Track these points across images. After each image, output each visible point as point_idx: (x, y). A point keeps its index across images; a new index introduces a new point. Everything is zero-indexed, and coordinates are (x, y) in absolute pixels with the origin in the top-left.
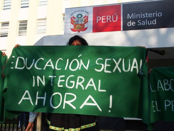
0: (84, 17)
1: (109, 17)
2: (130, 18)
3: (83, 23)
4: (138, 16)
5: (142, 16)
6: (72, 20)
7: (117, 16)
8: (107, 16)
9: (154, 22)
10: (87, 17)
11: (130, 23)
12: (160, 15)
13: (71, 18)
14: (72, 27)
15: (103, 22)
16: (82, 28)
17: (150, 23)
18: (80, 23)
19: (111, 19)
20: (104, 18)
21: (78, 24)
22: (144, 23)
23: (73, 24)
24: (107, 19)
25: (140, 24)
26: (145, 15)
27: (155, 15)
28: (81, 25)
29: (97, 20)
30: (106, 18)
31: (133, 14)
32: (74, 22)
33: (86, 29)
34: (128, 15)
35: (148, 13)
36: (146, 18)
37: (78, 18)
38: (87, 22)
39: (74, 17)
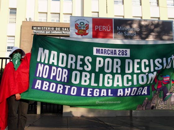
0: (86, 25)
1: (104, 27)
2: (119, 29)
3: (85, 29)
4: (124, 29)
5: (127, 29)
6: (76, 26)
7: (110, 27)
8: (103, 26)
9: (135, 34)
10: (88, 25)
11: (119, 33)
12: (138, 29)
13: (75, 24)
15: (100, 30)
16: (84, 33)
17: (132, 35)
18: (83, 29)
19: (106, 29)
20: (100, 27)
22: (128, 34)
23: (77, 29)
24: (103, 28)
25: (125, 34)
27: (135, 29)
29: (96, 28)
30: (102, 27)
31: (121, 27)
33: (87, 34)
34: (118, 27)
37: (81, 25)
38: (88, 28)
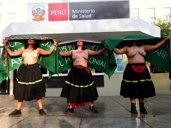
0: (42, 11)
1: (60, 12)
2: (74, 13)
3: (41, 15)
4: (79, 11)
5: (82, 12)
6: (33, 12)
7: (65, 11)
8: (59, 11)
9: (90, 16)
10: (44, 11)
11: (74, 16)
12: (93, 11)
13: (33, 11)
14: (34, 17)
15: (55, 14)
16: (41, 18)
17: (87, 17)
18: (39, 15)
19: (61, 13)
20: (56, 12)
21: (37, 15)
22: (83, 17)
23: (34, 15)
24: (59, 13)
25: (80, 17)
26: (84, 11)
27: (90, 11)
28: (40, 16)
29: (52, 13)
30: (57, 12)
31: (76, 10)
32: (34, 14)
33: (43, 19)
34: (73, 10)
35: (86, 10)
36: (84, 13)
37: (38, 11)
38: (44, 14)
39: (34, 10)
